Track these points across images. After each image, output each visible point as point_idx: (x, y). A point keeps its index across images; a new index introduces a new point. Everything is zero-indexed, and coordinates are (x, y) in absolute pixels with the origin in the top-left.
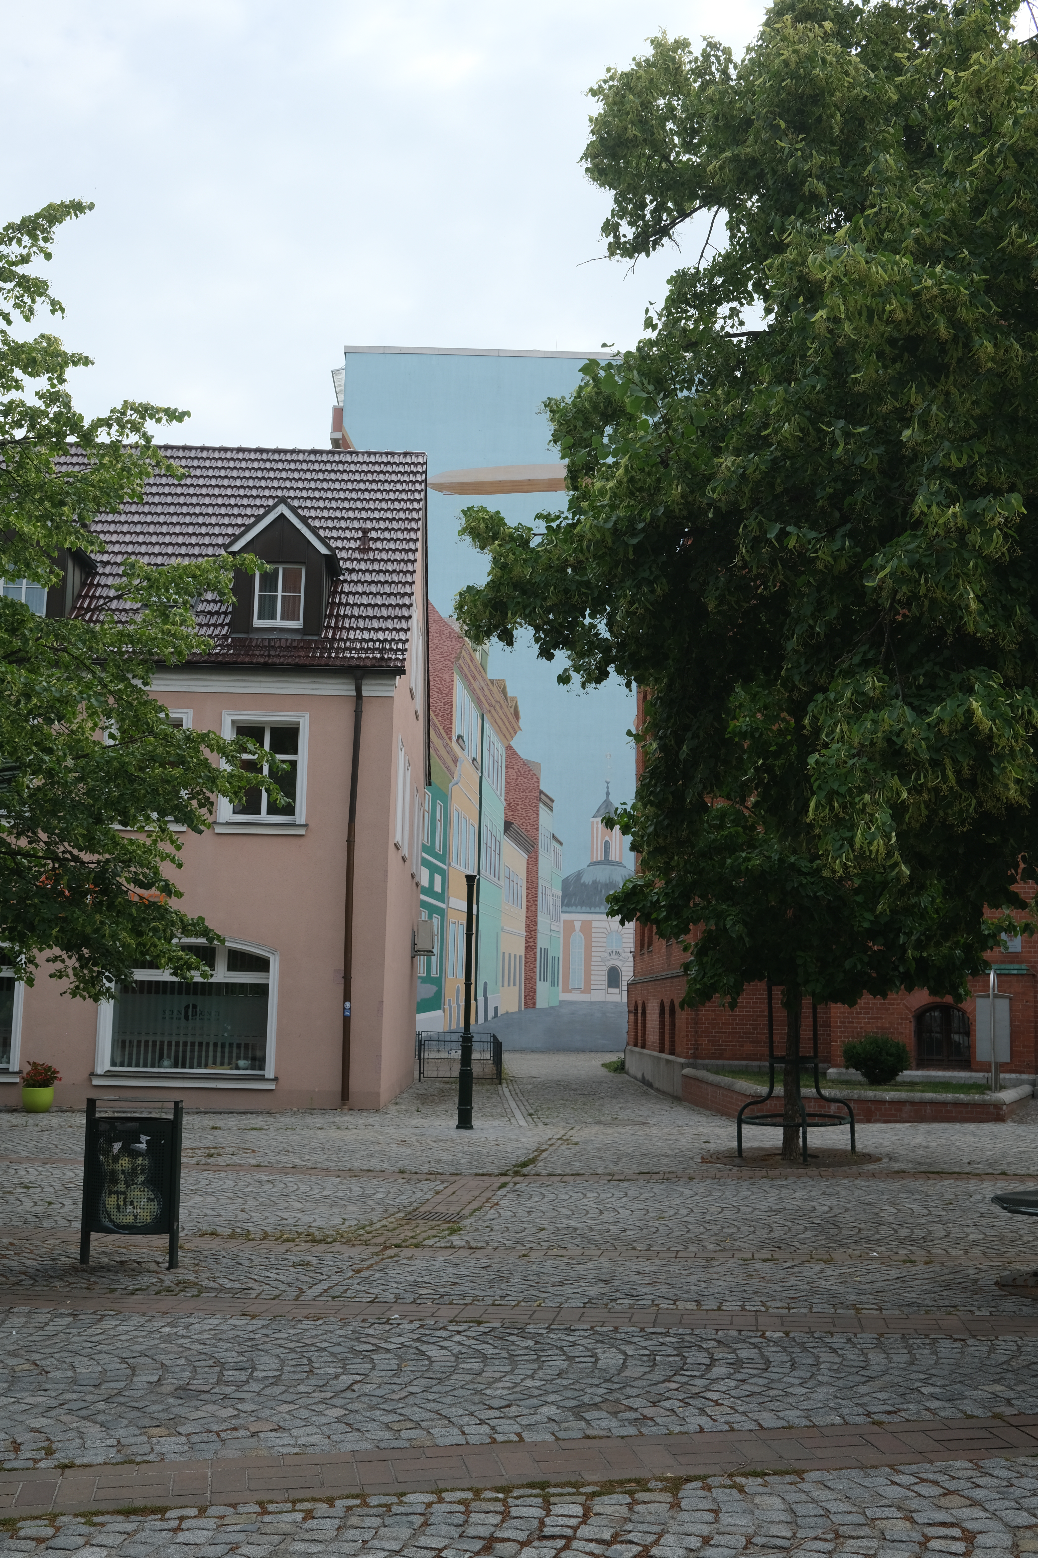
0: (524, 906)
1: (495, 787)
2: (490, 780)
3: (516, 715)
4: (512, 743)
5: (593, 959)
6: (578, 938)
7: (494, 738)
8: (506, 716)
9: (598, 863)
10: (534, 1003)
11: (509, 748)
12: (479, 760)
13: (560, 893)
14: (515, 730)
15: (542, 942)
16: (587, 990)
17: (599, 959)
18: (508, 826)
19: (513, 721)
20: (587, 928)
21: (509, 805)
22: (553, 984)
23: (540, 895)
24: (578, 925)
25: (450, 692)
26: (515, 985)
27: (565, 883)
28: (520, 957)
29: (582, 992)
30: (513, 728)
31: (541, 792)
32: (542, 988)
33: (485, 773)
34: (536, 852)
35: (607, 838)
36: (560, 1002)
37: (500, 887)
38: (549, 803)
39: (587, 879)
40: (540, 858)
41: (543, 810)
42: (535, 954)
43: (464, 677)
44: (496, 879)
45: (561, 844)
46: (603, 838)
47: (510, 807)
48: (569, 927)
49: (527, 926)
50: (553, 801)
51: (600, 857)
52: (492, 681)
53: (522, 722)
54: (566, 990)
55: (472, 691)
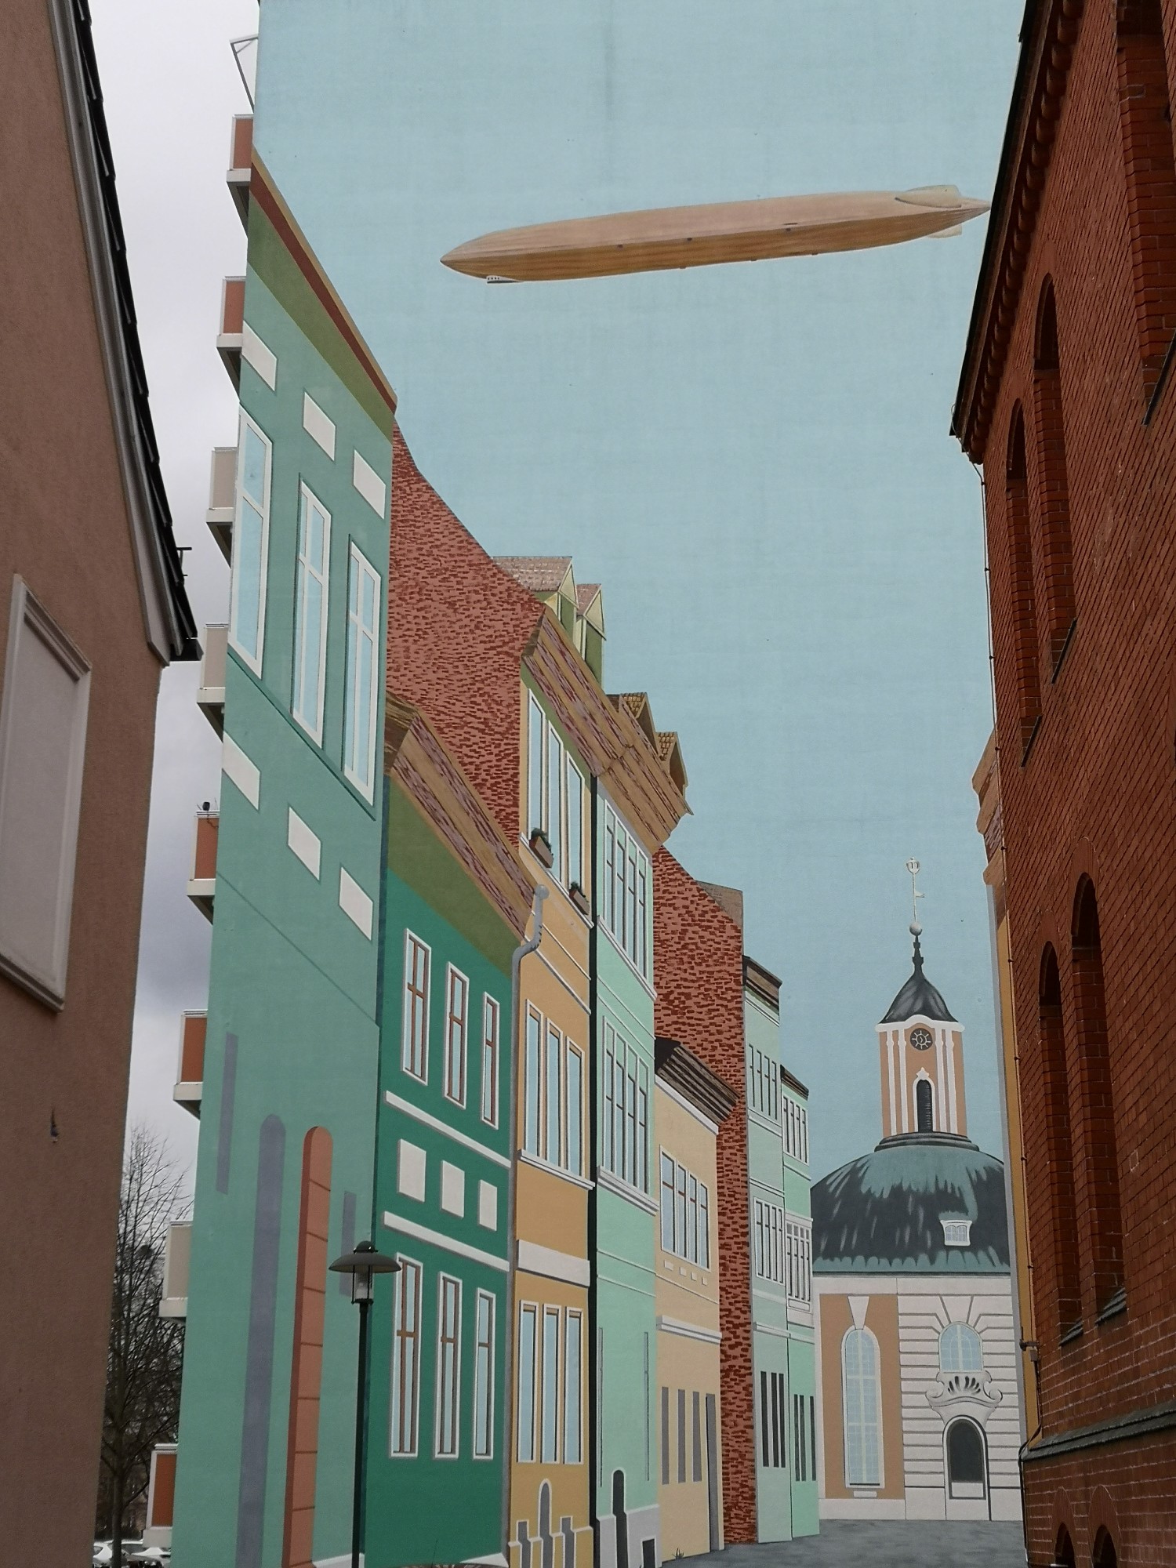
0: (715, 1261)
1: (628, 953)
2: (617, 938)
3: (678, 775)
4: (669, 845)
5: (906, 1400)
6: (861, 1343)
7: (623, 833)
8: (652, 779)
9: (903, 1140)
10: (753, 1529)
11: (661, 857)
12: (586, 888)
13: (808, 1223)
14: (674, 811)
15: (764, 1359)
16: (895, 1487)
17: (922, 1400)
18: (665, 1052)
19: (670, 789)
20: (883, 1314)
21: (666, 997)
22: (800, 1475)
23: (755, 1229)
24: (859, 1308)
25: (512, 728)
26: (697, 1477)
27: (819, 1193)
28: (710, 1399)
29: (881, 1495)
30: (671, 808)
31: (747, 962)
32: (770, 1482)
33: (604, 922)
34: (741, 1117)
35: (923, 1075)
36: (822, 1523)
37: (649, 1210)
38: (768, 988)
39: (878, 1184)
40: (752, 1131)
41: (753, 1008)
42: (749, 1392)
43: (546, 692)
44: (639, 1191)
45: (803, 1092)
46: (911, 1073)
47: (669, 1002)
48: (836, 1312)
49: (725, 1313)
50: (777, 984)
51: (906, 1121)
52: (614, 699)
53: (690, 793)
54: (837, 1489)
55: (566, 726)
